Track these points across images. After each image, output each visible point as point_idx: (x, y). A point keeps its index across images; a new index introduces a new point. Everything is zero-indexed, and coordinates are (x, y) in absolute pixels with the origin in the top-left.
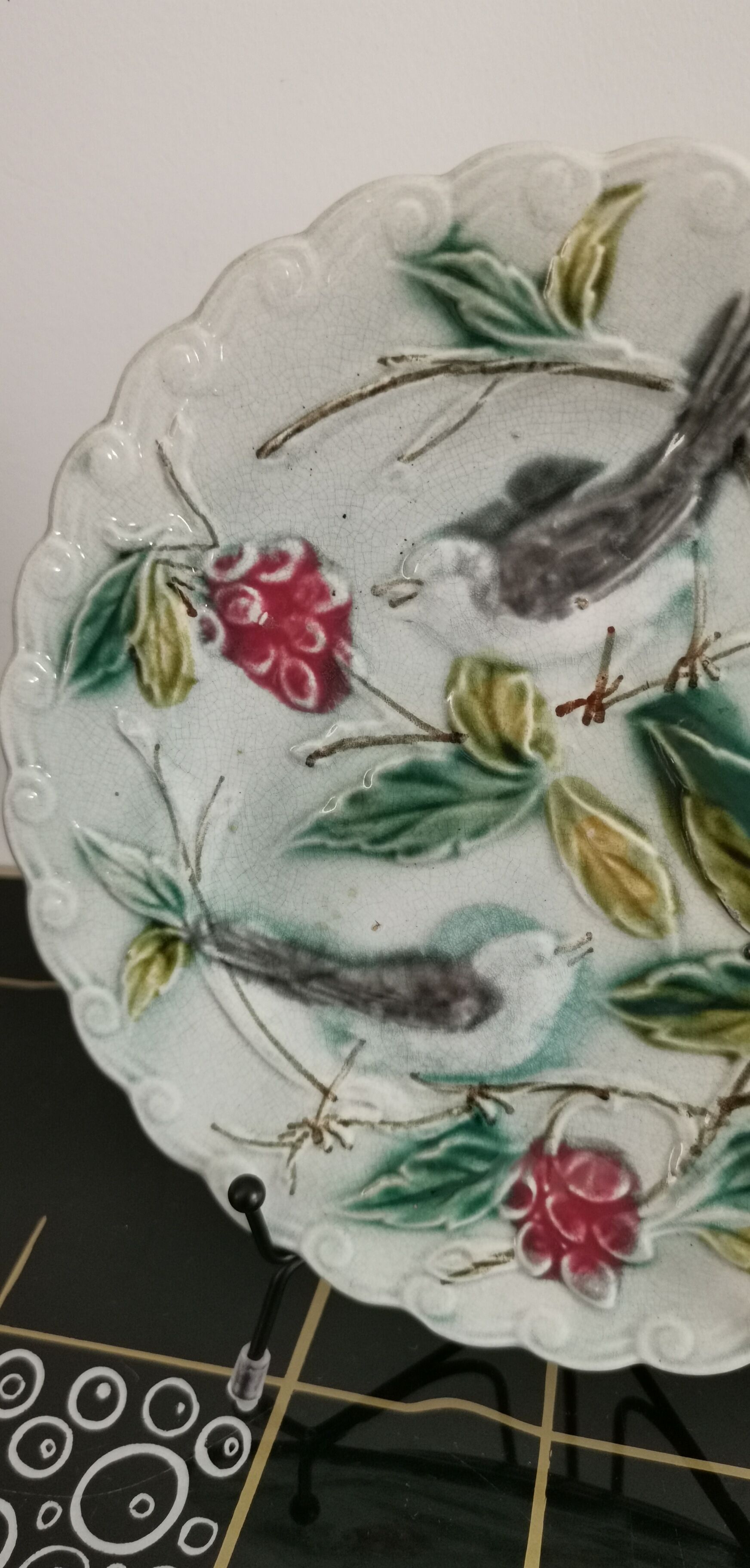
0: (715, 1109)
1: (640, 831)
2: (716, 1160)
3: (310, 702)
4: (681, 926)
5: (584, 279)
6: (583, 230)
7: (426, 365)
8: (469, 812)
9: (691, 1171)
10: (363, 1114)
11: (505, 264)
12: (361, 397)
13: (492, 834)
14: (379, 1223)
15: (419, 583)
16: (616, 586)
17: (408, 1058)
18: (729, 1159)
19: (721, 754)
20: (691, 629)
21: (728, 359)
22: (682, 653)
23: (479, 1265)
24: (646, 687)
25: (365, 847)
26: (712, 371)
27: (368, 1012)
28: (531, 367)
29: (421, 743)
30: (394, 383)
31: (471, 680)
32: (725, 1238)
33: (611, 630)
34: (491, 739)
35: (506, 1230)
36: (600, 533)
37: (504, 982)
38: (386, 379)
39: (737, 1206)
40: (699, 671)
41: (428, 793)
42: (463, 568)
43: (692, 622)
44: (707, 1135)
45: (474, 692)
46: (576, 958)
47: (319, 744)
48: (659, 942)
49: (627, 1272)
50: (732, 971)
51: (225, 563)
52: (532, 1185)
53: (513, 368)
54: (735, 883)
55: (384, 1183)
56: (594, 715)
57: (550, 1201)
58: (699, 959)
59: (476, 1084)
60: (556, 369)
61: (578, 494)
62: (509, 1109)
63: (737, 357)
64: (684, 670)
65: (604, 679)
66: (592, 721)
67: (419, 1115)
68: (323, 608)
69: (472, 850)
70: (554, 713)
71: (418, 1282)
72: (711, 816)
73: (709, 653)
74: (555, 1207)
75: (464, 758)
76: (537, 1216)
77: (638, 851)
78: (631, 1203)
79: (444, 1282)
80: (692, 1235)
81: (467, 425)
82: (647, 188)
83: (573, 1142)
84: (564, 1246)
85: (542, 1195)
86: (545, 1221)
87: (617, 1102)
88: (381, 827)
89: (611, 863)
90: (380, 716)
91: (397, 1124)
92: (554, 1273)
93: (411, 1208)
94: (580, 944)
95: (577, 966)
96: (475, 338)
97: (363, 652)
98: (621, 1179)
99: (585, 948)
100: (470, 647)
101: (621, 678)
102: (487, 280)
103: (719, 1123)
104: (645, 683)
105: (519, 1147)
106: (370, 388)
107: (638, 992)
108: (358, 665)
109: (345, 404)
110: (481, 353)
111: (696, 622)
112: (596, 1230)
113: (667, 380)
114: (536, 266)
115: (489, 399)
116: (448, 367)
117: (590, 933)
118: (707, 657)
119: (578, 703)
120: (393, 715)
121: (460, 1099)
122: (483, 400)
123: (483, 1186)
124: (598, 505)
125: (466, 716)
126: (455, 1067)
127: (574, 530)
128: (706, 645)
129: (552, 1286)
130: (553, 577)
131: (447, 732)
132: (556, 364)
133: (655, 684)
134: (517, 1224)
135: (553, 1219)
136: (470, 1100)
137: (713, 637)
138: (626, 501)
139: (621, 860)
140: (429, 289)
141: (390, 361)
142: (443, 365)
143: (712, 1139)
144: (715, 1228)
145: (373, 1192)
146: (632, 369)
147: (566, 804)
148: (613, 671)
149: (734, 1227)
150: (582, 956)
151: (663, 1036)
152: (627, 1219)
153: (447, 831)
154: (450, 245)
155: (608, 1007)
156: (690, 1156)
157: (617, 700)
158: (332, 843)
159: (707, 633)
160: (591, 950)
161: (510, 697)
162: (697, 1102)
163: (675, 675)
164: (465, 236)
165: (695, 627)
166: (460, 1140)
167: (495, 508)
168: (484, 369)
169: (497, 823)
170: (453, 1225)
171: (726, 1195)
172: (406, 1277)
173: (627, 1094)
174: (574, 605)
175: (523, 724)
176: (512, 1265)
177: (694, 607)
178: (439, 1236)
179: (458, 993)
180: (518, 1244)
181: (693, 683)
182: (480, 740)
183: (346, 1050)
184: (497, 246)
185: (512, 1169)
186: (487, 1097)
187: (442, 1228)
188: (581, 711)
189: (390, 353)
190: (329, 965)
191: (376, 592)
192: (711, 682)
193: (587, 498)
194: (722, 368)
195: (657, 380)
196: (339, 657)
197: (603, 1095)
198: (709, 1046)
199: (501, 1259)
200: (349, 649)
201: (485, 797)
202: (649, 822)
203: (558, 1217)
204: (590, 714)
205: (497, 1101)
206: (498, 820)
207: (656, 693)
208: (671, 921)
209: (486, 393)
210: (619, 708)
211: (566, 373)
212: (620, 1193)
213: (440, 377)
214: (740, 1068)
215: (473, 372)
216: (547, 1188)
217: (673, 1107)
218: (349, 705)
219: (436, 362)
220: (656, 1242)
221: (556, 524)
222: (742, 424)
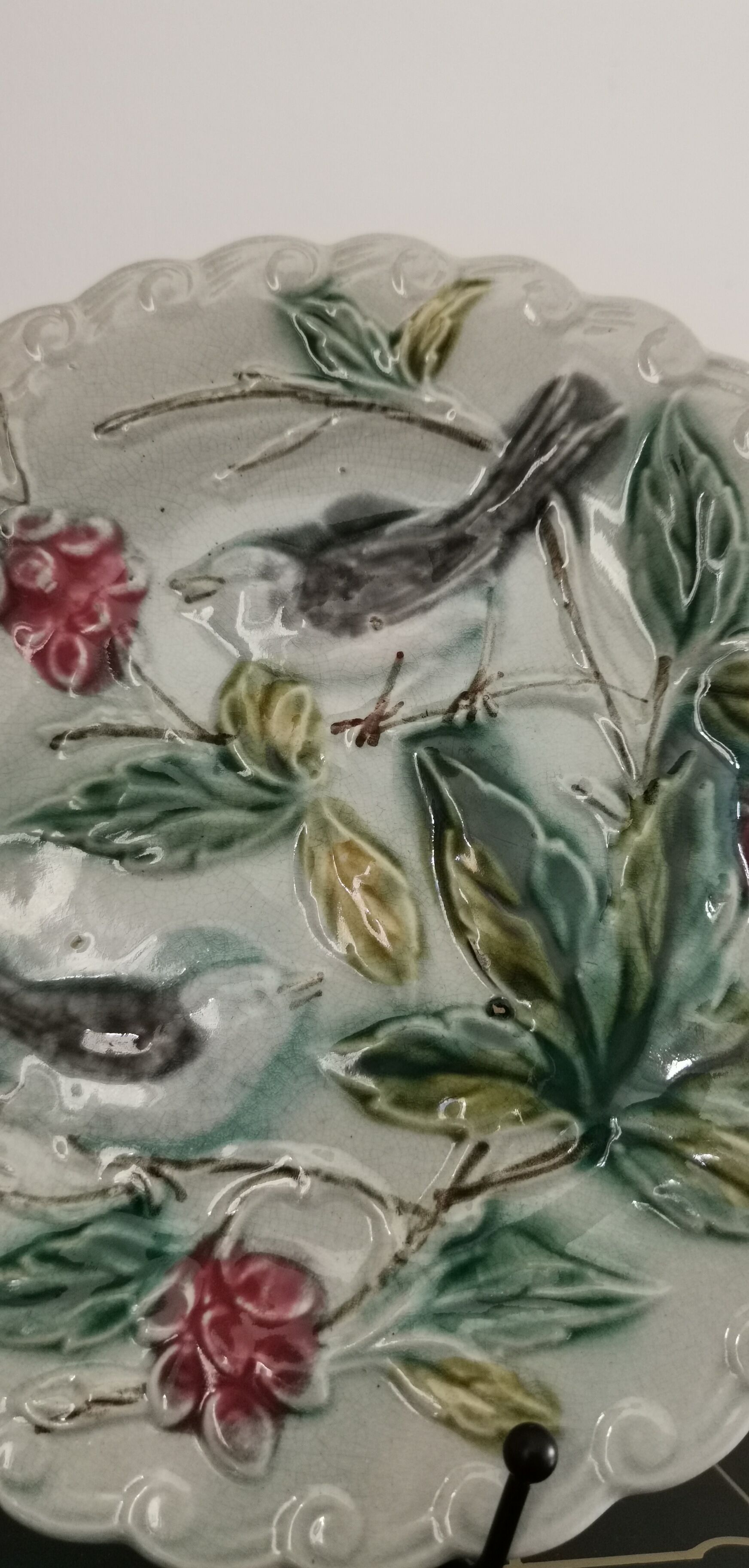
0: (430, 1205)
1: (395, 862)
2: (425, 1271)
3: (73, 680)
4: (422, 973)
5: (430, 343)
6: (437, 305)
7: (278, 384)
8: (217, 819)
9: (392, 1283)
11: (365, 318)
12: (210, 401)
13: (237, 848)
15: (221, 581)
16: (412, 613)
18: (441, 1269)
19: (490, 789)
20: (476, 665)
21: (542, 428)
22: (464, 686)
23: (94, 1404)
24: (426, 715)
25: (89, 842)
26: (529, 436)
28: (370, 407)
29: (185, 741)
30: (243, 396)
31: (250, 686)
32: (422, 1373)
34: (258, 744)
35: (141, 1356)
36: (404, 563)
37: (211, 1020)
38: (237, 391)
40: (479, 705)
41: (179, 794)
42: (267, 573)
43: (479, 660)
44: (416, 1237)
45: (251, 696)
46: (300, 1001)
47: (67, 727)
48: (397, 989)
49: (291, 1422)
50: (472, 1028)
51: (27, 523)
52: (190, 1294)
53: (354, 405)
54: (488, 924)
56: (368, 736)
57: (208, 1317)
58: (438, 1014)
60: (391, 413)
61: (391, 529)
62: (178, 1193)
64: (464, 703)
65: (383, 702)
66: (366, 743)
67: (64, 1191)
68: (116, 589)
69: (210, 864)
70: (328, 729)
73: (489, 689)
74: (213, 1324)
76: (187, 1336)
77: (390, 882)
78: (311, 1324)
80: (381, 1370)
81: (301, 450)
82: (494, 285)
84: (213, 1380)
85: (200, 1309)
86: (195, 1342)
90: (145, 707)
91: (33, 1200)
92: (192, 1422)
94: (309, 985)
95: (301, 1010)
97: (145, 641)
98: (304, 1292)
99: (313, 990)
101: (401, 704)
102: (345, 326)
103: (432, 1223)
104: (424, 712)
105: (184, 1246)
106: (220, 395)
107: (364, 1046)
108: (137, 652)
109: (193, 404)
110: (324, 386)
111: (482, 660)
112: (260, 1357)
113: (486, 440)
114: (391, 326)
115: (326, 429)
116: (294, 392)
117: (322, 973)
118: (488, 693)
119: (355, 722)
120: (160, 709)
122: (321, 429)
123: (124, 1293)
124: (406, 541)
125: (237, 717)
127: (381, 559)
128: (488, 682)
129: (185, 1440)
130: (354, 594)
131: (213, 732)
132: (393, 409)
133: (435, 713)
134: (158, 1347)
137: (496, 676)
139: (370, 890)
141: (245, 377)
142: (292, 390)
143: (422, 1243)
144: (409, 1358)
146: (456, 425)
147: (323, 826)
148: (394, 696)
149: (435, 1358)
150: (308, 1000)
151: (380, 1105)
152: (304, 1344)
153: (188, 838)
154: (321, 293)
156: (393, 1264)
157: (394, 724)
158: (56, 834)
159: (490, 672)
161: (288, 706)
162: (414, 1198)
163: (455, 707)
164: (334, 289)
165: (480, 664)
166: (108, 1229)
167: (310, 530)
168: (327, 401)
169: (244, 836)
170: (71, 1343)
171: (430, 1315)
173: (322, 1176)
174: (368, 624)
175: (292, 736)
176: (139, 1406)
177: (482, 647)
178: (49, 1359)
180: (153, 1376)
181: (471, 717)
182: (246, 744)
184: (361, 303)
185: (169, 1272)
187: (53, 1348)
188: (356, 731)
189: (248, 369)
191: (173, 585)
192: (489, 717)
193: (399, 534)
194: (536, 435)
195: (479, 439)
196: (119, 640)
199: (126, 1396)
200: (131, 635)
201: (239, 805)
202: (407, 855)
203: (215, 1336)
204: (364, 735)
205: (169, 1182)
206: (245, 833)
207: (435, 721)
208: (412, 966)
209: (326, 423)
210: (393, 734)
211: (400, 419)
212: (302, 1307)
213: (287, 400)
214: (467, 1148)
215: (318, 402)
216: (207, 1300)
217: (380, 1199)
218: (115, 691)
219: (285, 385)
220: (333, 1379)
221: (365, 551)
222: (547, 487)
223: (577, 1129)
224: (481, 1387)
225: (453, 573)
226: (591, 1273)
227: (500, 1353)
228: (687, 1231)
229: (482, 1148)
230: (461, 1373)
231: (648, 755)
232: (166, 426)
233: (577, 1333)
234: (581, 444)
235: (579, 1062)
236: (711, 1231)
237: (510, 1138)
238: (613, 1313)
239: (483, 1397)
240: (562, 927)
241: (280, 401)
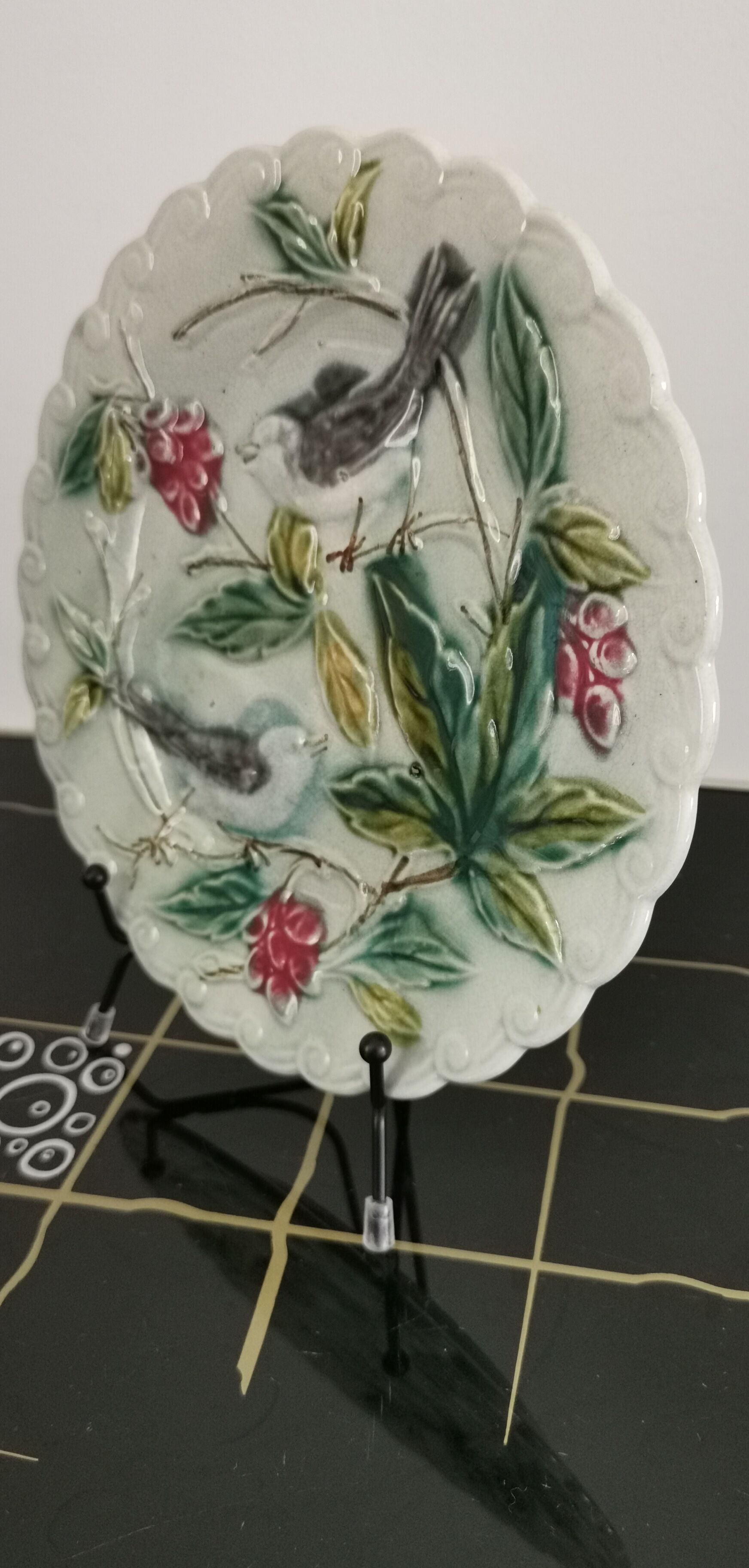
0: (379, 890)
1: (362, 660)
2: (371, 930)
3: (193, 526)
4: (376, 739)
5: (349, 230)
6: (348, 192)
7: (264, 282)
8: (269, 626)
9: (355, 934)
10: (183, 843)
11: (308, 213)
13: (282, 646)
14: (173, 924)
15: (258, 446)
16: (363, 467)
17: (217, 808)
18: (379, 930)
19: (411, 607)
20: (406, 507)
21: (427, 298)
22: (398, 524)
23: (223, 971)
24: (377, 548)
25: (211, 641)
26: (420, 306)
27: (198, 767)
28: (322, 292)
29: (250, 569)
30: (248, 294)
31: (281, 526)
32: (362, 989)
33: (361, 500)
34: (286, 572)
35: (242, 950)
36: (359, 423)
37: (272, 761)
38: (243, 291)
39: (373, 966)
40: (406, 541)
41: (248, 606)
42: (281, 439)
43: (407, 502)
44: (371, 909)
45: (281, 534)
46: (316, 753)
47: (194, 559)
48: (363, 749)
49: (304, 1000)
50: (401, 782)
51: (153, 413)
52: (265, 920)
53: (313, 291)
54: (407, 710)
55: (182, 896)
56: (346, 564)
57: (271, 935)
58: (383, 768)
59: (251, 838)
60: (336, 295)
61: (352, 392)
62: (266, 860)
63: (431, 297)
64: (399, 538)
65: (354, 537)
66: (346, 570)
67: (215, 853)
68: (207, 457)
69: (270, 656)
70: (325, 559)
71: (187, 974)
72: (401, 654)
73: (413, 527)
74: (274, 939)
75: (271, 583)
76: (262, 944)
77: (358, 675)
78: (317, 950)
79: (202, 979)
80: (344, 982)
81: (292, 332)
82: (383, 165)
83: (298, 897)
84: (272, 970)
85: (269, 929)
86: (265, 948)
87: (325, 869)
88: (219, 627)
89: (344, 682)
90: (229, 544)
91: (200, 855)
92: (261, 990)
93: (194, 918)
94: (320, 742)
95: (316, 758)
96: (292, 267)
97: (227, 496)
98: (317, 931)
99: (322, 746)
100: (283, 501)
101: (364, 539)
102: (297, 224)
103: (379, 902)
104: (377, 545)
105: (267, 892)
106: (235, 296)
107: (347, 786)
108: (222, 505)
109: (220, 307)
110: (295, 278)
111: (409, 502)
112: (291, 963)
113: (398, 311)
114: (324, 217)
115: (302, 313)
116: (276, 286)
118: (412, 530)
119: (339, 554)
120: (237, 545)
121: (239, 847)
122: (299, 314)
123: (236, 915)
124: (360, 403)
125: (275, 552)
126: (240, 822)
127: (345, 420)
128: (412, 521)
129: (258, 999)
130: (328, 453)
131: (264, 562)
132: (337, 292)
133: (382, 547)
134: (251, 947)
135: (270, 948)
136: (246, 850)
137: (417, 515)
138: (376, 402)
139: (348, 680)
140: (267, 227)
141: (246, 279)
142: (276, 285)
143: (373, 912)
144: (357, 979)
145: (175, 900)
146: (377, 300)
147: (325, 631)
148: (360, 532)
149: (367, 981)
150: (320, 752)
151: (355, 824)
152: (311, 959)
153: (255, 638)
154: (279, 196)
155: (330, 795)
156: (358, 922)
157: (360, 555)
158: (193, 634)
159: (414, 512)
160: (326, 749)
161: (300, 542)
162: (372, 884)
163: (393, 542)
164: (287, 191)
165: (408, 506)
166: (234, 877)
167: (307, 397)
168: (297, 290)
169: (285, 638)
170: (214, 937)
171: (369, 957)
172: (182, 968)
173: (331, 866)
174: (339, 477)
175: (305, 564)
176: (239, 977)
178: (204, 945)
179: (246, 763)
180: (246, 963)
181: (402, 550)
182: (280, 572)
183: (184, 793)
184: (304, 199)
185: (258, 906)
186: (255, 849)
187: (207, 938)
188: (338, 561)
189: (247, 272)
190: (183, 728)
191: (237, 451)
192: (412, 550)
193: (357, 397)
194: (424, 306)
195: (391, 310)
196: (212, 495)
197: (318, 862)
198: (382, 839)
199: (236, 970)
200: (218, 491)
201: (280, 617)
202: (369, 656)
203: (274, 947)
204: (344, 563)
205: (261, 854)
206: (285, 635)
207: (381, 553)
208: (371, 735)
209: (301, 308)
210: (361, 562)
211: (343, 299)
212: (313, 940)
213: (274, 294)
214: (398, 860)
215: (292, 292)
216: (273, 925)
217: (357, 883)
218: (214, 533)
219: (271, 282)
220: (324, 981)
221: (336, 414)
222: (437, 350)
223: (454, 857)
224: (386, 1003)
225: (386, 430)
226: (445, 949)
227: (397, 986)
228: (495, 936)
229: (405, 860)
230: (378, 993)
231: (507, 584)
232: (211, 328)
233: (434, 984)
234: (452, 310)
235: (455, 813)
236: (505, 939)
237: (420, 856)
238: (452, 977)
239: (387, 1009)
240: (449, 718)
241: (270, 295)
